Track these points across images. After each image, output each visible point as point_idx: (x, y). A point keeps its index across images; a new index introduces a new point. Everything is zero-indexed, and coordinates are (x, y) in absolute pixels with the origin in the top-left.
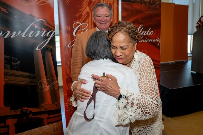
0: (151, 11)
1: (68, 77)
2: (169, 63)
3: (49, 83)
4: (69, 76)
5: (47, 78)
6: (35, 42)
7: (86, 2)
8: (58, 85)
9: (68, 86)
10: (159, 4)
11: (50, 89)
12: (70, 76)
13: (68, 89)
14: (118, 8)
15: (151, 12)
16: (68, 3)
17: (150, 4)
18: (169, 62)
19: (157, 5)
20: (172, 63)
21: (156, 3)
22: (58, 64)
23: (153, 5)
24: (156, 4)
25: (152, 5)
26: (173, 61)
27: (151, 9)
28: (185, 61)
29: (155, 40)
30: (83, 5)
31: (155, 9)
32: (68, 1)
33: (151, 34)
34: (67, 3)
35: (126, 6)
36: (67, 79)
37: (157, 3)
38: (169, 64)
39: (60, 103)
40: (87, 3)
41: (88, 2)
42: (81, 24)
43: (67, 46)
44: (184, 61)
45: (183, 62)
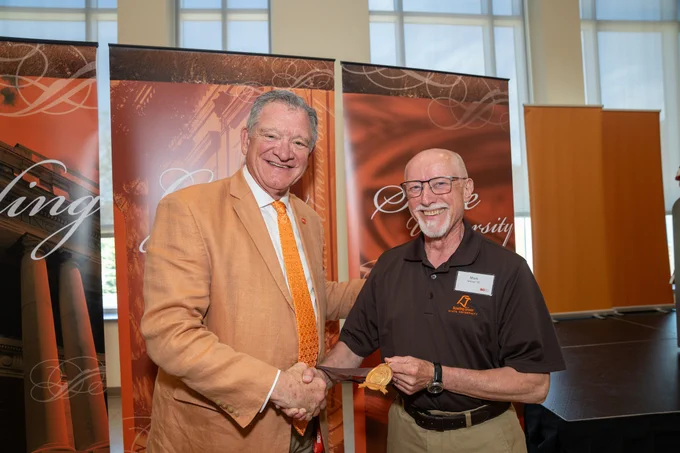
0: (465, 122)
1: (138, 354)
2: (596, 315)
3: (68, 373)
4: (142, 350)
5: (61, 357)
6: (27, 233)
7: (209, 99)
8: (104, 381)
9: (137, 386)
10: (496, 97)
11: (70, 394)
12: (145, 353)
13: (137, 397)
14: (328, 114)
15: (465, 125)
16: (142, 105)
17: (459, 99)
18: (596, 312)
19: (490, 100)
20: (610, 315)
21: (487, 91)
22: (106, 317)
23: (475, 102)
24: (486, 98)
25: (469, 100)
26: (614, 310)
27: (466, 116)
28: (663, 308)
29: (491, 227)
30: (197, 110)
31: (482, 116)
32: (145, 100)
33: (469, 206)
34: (139, 106)
35: (363, 108)
36: (133, 361)
37: (491, 94)
38: (594, 317)
39: (108, 447)
40: (211, 102)
41: (215, 101)
42: (189, 174)
43: (138, 249)
44: (658, 307)
45: (656, 311)
